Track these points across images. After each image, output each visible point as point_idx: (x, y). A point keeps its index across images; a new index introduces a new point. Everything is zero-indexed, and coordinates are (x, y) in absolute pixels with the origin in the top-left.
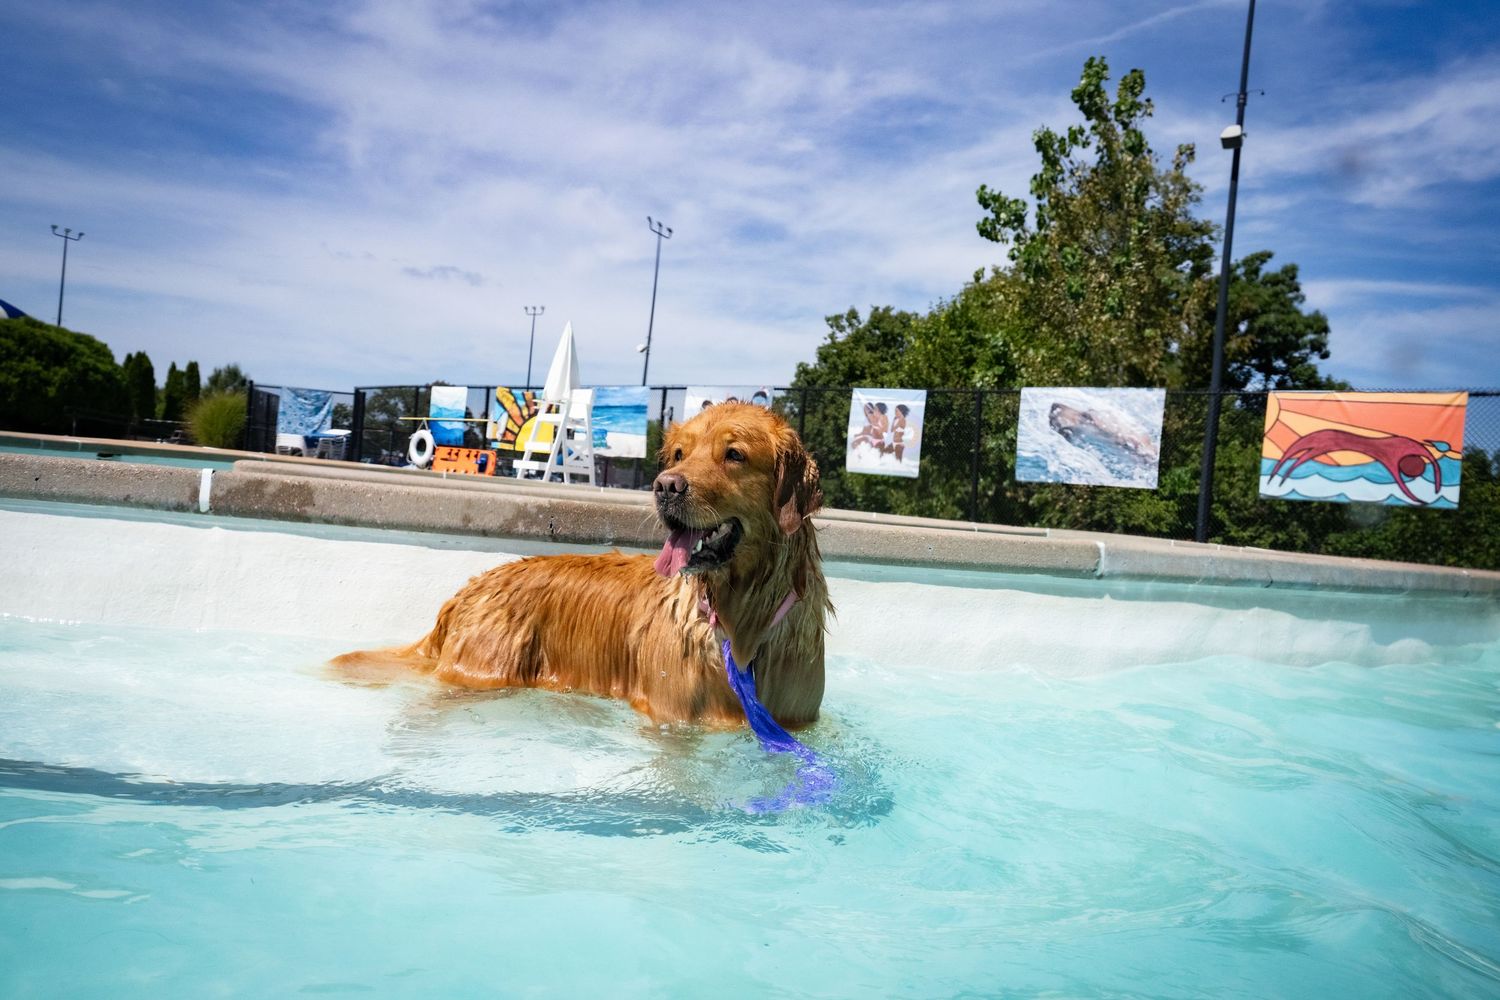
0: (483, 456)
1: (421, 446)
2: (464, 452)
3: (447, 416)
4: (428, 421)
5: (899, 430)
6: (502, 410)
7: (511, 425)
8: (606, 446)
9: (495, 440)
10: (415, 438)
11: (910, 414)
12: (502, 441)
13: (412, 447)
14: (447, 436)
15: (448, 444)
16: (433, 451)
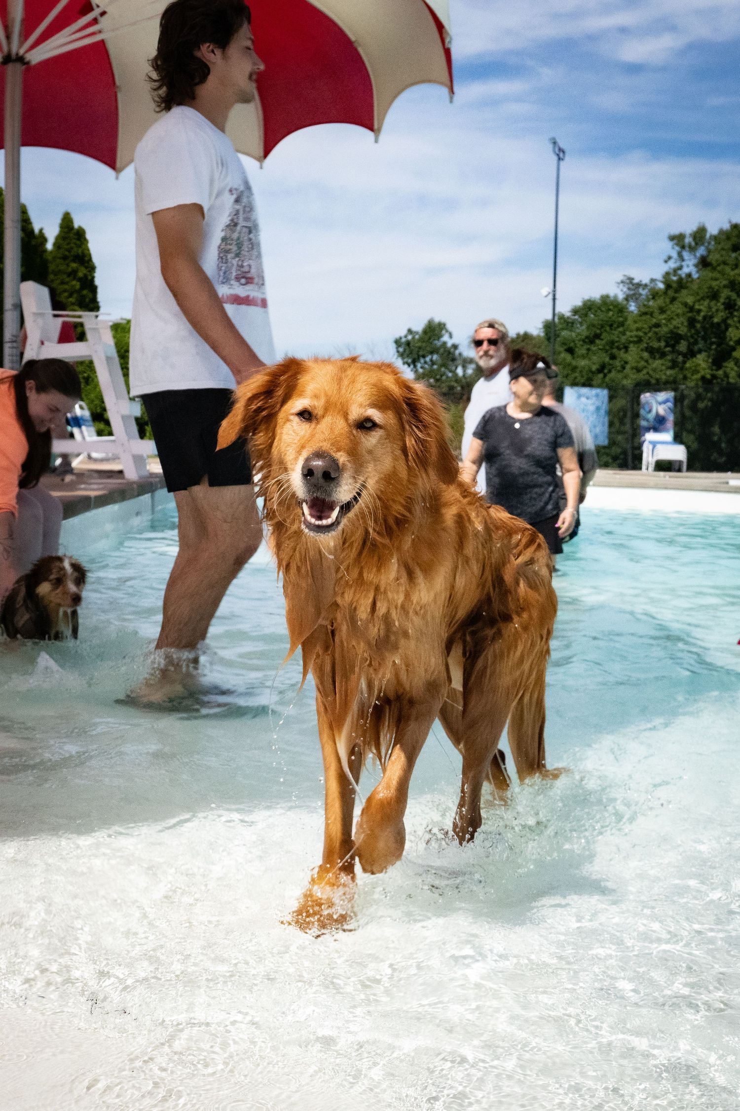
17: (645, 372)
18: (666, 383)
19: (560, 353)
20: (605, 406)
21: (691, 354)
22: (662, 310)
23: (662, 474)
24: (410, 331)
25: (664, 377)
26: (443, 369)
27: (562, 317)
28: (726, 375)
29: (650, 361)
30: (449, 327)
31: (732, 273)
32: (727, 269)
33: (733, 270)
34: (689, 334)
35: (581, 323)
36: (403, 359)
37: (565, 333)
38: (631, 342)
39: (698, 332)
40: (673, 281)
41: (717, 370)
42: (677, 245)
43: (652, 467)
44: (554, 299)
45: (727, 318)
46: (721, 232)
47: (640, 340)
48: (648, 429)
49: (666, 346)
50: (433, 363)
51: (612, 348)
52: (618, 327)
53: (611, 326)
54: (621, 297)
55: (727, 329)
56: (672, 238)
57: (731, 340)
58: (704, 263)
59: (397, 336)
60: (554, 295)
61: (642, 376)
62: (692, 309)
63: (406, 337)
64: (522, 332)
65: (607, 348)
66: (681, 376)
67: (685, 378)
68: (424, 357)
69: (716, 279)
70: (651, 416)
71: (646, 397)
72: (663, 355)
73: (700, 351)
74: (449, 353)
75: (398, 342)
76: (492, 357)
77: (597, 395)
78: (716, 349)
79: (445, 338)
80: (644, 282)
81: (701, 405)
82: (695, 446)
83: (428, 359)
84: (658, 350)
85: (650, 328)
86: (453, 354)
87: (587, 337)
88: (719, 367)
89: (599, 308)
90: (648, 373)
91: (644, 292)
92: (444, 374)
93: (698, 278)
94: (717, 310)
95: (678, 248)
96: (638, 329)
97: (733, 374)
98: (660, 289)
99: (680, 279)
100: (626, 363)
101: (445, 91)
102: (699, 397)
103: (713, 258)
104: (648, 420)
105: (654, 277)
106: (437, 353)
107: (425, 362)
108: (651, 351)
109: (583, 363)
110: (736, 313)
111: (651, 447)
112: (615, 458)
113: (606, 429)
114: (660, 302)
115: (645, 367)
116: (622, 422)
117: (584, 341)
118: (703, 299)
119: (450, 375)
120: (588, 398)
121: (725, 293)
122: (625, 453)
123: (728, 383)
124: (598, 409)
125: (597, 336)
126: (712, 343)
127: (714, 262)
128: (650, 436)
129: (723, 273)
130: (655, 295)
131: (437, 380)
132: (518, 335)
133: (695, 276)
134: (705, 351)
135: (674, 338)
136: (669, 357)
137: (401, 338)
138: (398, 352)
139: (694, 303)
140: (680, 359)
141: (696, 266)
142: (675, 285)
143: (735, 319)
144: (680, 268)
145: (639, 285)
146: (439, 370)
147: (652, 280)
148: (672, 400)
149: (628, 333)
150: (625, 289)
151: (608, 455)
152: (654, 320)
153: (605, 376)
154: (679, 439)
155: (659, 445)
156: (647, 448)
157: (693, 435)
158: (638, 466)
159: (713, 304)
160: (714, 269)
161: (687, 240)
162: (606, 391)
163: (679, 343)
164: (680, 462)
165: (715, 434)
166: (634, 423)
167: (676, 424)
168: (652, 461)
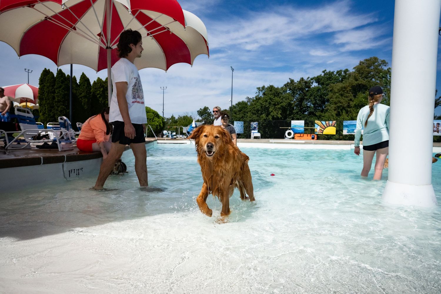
0: (312, 136)
1: (289, 134)
2: (305, 135)
3: (298, 127)
5: (438, 128)
6: (317, 126)
7: (321, 128)
8: (354, 132)
9: (317, 132)
10: (287, 132)
11: (440, 124)
12: (318, 132)
13: (286, 134)
14: (298, 131)
15: (299, 133)
16: (294, 135)
18: (256, 120)
19: (233, 114)
20: (243, 125)
21: (262, 114)
22: (255, 104)
23: (255, 139)
27: (233, 106)
29: (253, 116)
30: (209, 108)
32: (269, 95)
34: (261, 110)
35: (238, 107)
36: (199, 115)
37: (234, 109)
39: (263, 109)
43: (253, 138)
45: (269, 106)
46: (268, 87)
47: (250, 111)
48: (252, 130)
49: (256, 112)
51: (244, 113)
52: (246, 108)
53: (244, 108)
54: (246, 101)
55: (269, 108)
56: (257, 88)
57: (270, 111)
58: (264, 94)
60: (232, 101)
61: (251, 119)
62: (262, 104)
63: (200, 110)
64: (225, 109)
66: (259, 119)
68: (204, 115)
69: (267, 98)
70: (253, 127)
71: (252, 123)
72: (255, 114)
73: (263, 113)
75: (198, 111)
76: (217, 115)
77: (241, 123)
79: (208, 110)
81: (264, 125)
82: (263, 133)
84: (254, 113)
86: (210, 114)
87: (239, 110)
88: (268, 117)
89: (241, 104)
91: (251, 100)
95: (258, 91)
96: (250, 109)
97: (270, 118)
98: (255, 100)
99: (259, 97)
100: (248, 116)
101: (207, 56)
102: (263, 123)
103: (266, 93)
104: (252, 128)
106: (207, 114)
108: (253, 113)
109: (238, 116)
110: (271, 105)
112: (245, 136)
113: (243, 130)
114: (255, 102)
116: (247, 129)
118: (264, 102)
119: (209, 118)
120: (239, 124)
121: (269, 100)
122: (247, 135)
123: (270, 120)
124: (241, 126)
125: (241, 110)
126: (266, 112)
128: (253, 131)
129: (268, 96)
130: (253, 101)
131: (207, 120)
132: (224, 110)
133: (262, 97)
135: (258, 110)
136: (257, 115)
140: (259, 115)
141: (262, 94)
142: (258, 99)
144: (259, 95)
145: (250, 99)
146: (207, 117)
147: (253, 98)
148: (257, 124)
149: (248, 110)
151: (243, 135)
152: (253, 107)
153: (243, 119)
154: (259, 132)
155: (255, 133)
156: (252, 134)
157: (262, 131)
158: (250, 138)
159: (266, 103)
160: (266, 95)
161: (260, 89)
162: (243, 122)
163: (259, 111)
164: (259, 137)
165: (267, 131)
166: (249, 129)
167: (258, 129)
168: (253, 137)
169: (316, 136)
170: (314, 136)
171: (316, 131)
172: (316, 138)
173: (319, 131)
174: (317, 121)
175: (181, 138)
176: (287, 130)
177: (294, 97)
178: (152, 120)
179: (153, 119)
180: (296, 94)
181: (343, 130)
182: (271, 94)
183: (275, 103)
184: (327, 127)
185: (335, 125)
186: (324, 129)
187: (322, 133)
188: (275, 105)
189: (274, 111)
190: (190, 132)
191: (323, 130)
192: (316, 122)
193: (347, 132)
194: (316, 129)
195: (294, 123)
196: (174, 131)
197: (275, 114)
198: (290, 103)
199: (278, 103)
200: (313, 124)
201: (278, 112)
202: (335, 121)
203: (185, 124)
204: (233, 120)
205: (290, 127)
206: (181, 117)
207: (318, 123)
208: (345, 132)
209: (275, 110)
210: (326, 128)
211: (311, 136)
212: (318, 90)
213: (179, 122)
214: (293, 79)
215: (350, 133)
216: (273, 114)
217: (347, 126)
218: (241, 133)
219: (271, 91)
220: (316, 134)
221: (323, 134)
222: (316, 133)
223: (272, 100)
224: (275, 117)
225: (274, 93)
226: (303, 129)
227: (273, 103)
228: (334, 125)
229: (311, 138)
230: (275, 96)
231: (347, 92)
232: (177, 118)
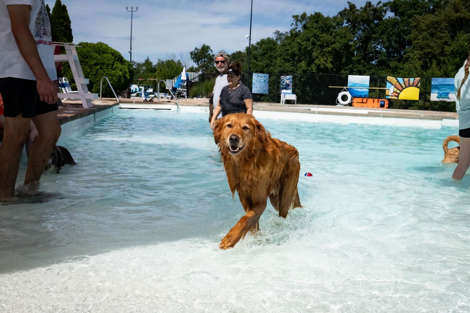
0: (381, 101)
1: (344, 98)
2: (370, 100)
3: (359, 87)
4: (347, 88)
6: (391, 85)
7: (395, 90)
8: (448, 98)
9: (389, 96)
10: (340, 95)
12: (391, 96)
13: (339, 98)
14: (360, 94)
15: (360, 97)
16: (352, 99)
17: (282, 67)
18: (290, 72)
19: (252, 59)
20: (267, 80)
21: (300, 61)
22: (289, 44)
23: (287, 105)
24: (196, 49)
25: (289, 69)
26: (209, 64)
27: (253, 46)
28: (312, 69)
29: (285, 63)
30: (211, 48)
31: (315, 31)
32: (313, 30)
33: (315, 30)
34: (299, 54)
35: (260, 48)
36: (193, 60)
37: (254, 52)
38: (278, 56)
39: (302, 53)
40: (294, 33)
41: (308, 67)
42: (295, 19)
43: (284, 102)
44: (250, 39)
45: (313, 48)
46: (311, 15)
47: (281, 56)
48: (283, 89)
49: (290, 58)
50: (205, 61)
51: (271, 58)
52: (273, 50)
53: (271, 50)
54: (275, 38)
55: (312, 52)
56: (294, 17)
57: (314, 56)
58: (305, 27)
59: (191, 51)
60: (250, 38)
61: (281, 69)
63: (194, 51)
64: (238, 51)
65: (269, 58)
66: (296, 69)
67: (297, 70)
68: (201, 59)
69: (309, 33)
71: (282, 77)
72: (289, 61)
73: (303, 60)
74: (211, 57)
75: (191, 53)
76: (223, 67)
77: (265, 76)
78: (308, 60)
79: (210, 52)
80: (283, 33)
81: (302, 80)
82: (300, 93)
83: (203, 60)
84: (287, 59)
85: (285, 51)
87: (262, 54)
88: (309, 66)
89: (266, 43)
90: (284, 68)
91: (283, 37)
92: (209, 66)
93: (303, 32)
94: (309, 45)
95: (295, 21)
96: (280, 51)
97: (314, 69)
98: (289, 36)
99: (296, 33)
100: (276, 64)
102: (302, 77)
103: (308, 25)
104: (283, 85)
105: (287, 31)
106: (206, 58)
107: (202, 61)
108: (286, 60)
109: (260, 63)
110: (316, 47)
111: (284, 95)
112: (271, 98)
113: (268, 87)
114: (289, 41)
115: (283, 66)
116: (274, 85)
117: (260, 55)
118: (304, 41)
119: (211, 66)
120: (261, 77)
121: (312, 39)
122: (275, 96)
123: (312, 72)
124: (265, 81)
125: (266, 53)
126: (307, 57)
127: (308, 27)
128: (284, 91)
129: (312, 31)
130: (287, 38)
131: (206, 68)
132: (237, 52)
133: (302, 31)
134: (304, 60)
135: (293, 55)
136: (291, 62)
137: (192, 52)
138: (192, 57)
139: (301, 42)
140: (296, 63)
141: (302, 27)
142: (294, 35)
143: (316, 49)
144: (296, 28)
145: (281, 34)
146: (207, 64)
147: (286, 32)
148: (292, 78)
149: (277, 53)
150: (276, 36)
151: (268, 96)
152: (286, 48)
153: (268, 68)
154: (294, 92)
155: (286, 95)
156: (282, 95)
157: (299, 90)
158: (279, 102)
159: (307, 43)
160: (308, 29)
161: (299, 18)
162: (268, 75)
163: (295, 57)
164: (294, 100)
165: (307, 90)
166: (278, 85)
167: (293, 86)
168: (284, 100)
169: (387, 102)
170: (384, 102)
171: (387, 94)
172: (386, 106)
173: (393, 95)
174: (390, 77)
175: (162, 98)
176: (340, 90)
177: (354, 34)
178: (110, 66)
179: (113, 65)
180: (358, 29)
181: (431, 94)
182: (316, 29)
183: (323, 43)
184: (406, 87)
185: (419, 85)
186: (401, 91)
187: (396, 98)
188: (322, 46)
189: (320, 57)
190: (177, 89)
191: (399, 92)
192: (388, 79)
193: (438, 97)
194: (387, 91)
195: (353, 79)
196: (151, 85)
197: (322, 62)
198: (347, 44)
199: (327, 43)
200: (384, 82)
201: (327, 59)
202: (419, 78)
203: (169, 74)
204: (251, 71)
205: (347, 86)
206: (163, 62)
207: (392, 81)
208: (434, 97)
209: (322, 56)
210: (403, 89)
211: (379, 101)
212: (395, 23)
213: (159, 71)
214: (353, 3)
215: (442, 98)
216: (319, 62)
217: (437, 87)
218: (264, 93)
219: (317, 22)
220: (388, 99)
221: (399, 98)
222: (387, 97)
223: (318, 39)
224: (322, 67)
225: (322, 26)
226: (367, 90)
227: (319, 43)
228: (416, 84)
229: (379, 105)
230: (323, 31)
231: (442, 30)
232: (155, 63)
